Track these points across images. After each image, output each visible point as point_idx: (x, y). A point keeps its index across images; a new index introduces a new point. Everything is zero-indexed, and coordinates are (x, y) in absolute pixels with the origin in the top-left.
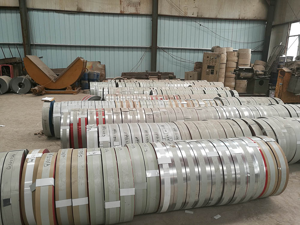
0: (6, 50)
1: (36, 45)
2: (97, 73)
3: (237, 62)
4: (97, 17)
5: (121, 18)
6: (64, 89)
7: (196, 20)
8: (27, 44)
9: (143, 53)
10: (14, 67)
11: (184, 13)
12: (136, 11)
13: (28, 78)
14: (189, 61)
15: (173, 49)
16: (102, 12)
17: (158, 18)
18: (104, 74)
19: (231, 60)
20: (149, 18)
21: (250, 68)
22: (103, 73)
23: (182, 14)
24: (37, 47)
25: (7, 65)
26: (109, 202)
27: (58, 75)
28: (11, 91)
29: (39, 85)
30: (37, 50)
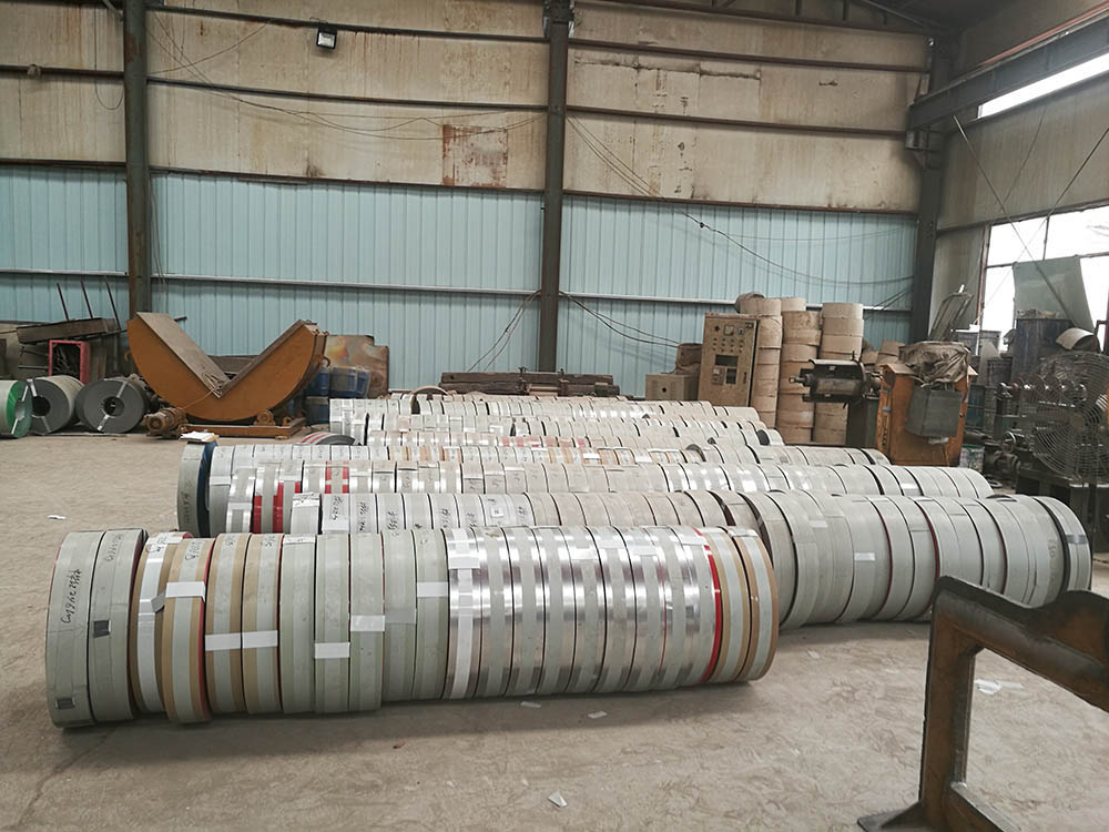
0: (74, 295)
1: (168, 280)
2: (359, 374)
3: (818, 344)
4: (366, 196)
5: (444, 200)
6: (250, 421)
7: (687, 208)
8: (139, 277)
9: (514, 310)
10: (93, 349)
11: (647, 188)
12: (494, 178)
13: (135, 385)
14: (664, 342)
15: (612, 301)
16: (383, 180)
17: (564, 201)
18: (385, 376)
19: (798, 339)
20: (536, 200)
21: (852, 363)
22: (382, 373)
23: (644, 191)
24: (171, 286)
25: (73, 342)
26: (324, 642)
27: (231, 377)
28: (79, 424)
29: (167, 405)
30: (170, 296)
